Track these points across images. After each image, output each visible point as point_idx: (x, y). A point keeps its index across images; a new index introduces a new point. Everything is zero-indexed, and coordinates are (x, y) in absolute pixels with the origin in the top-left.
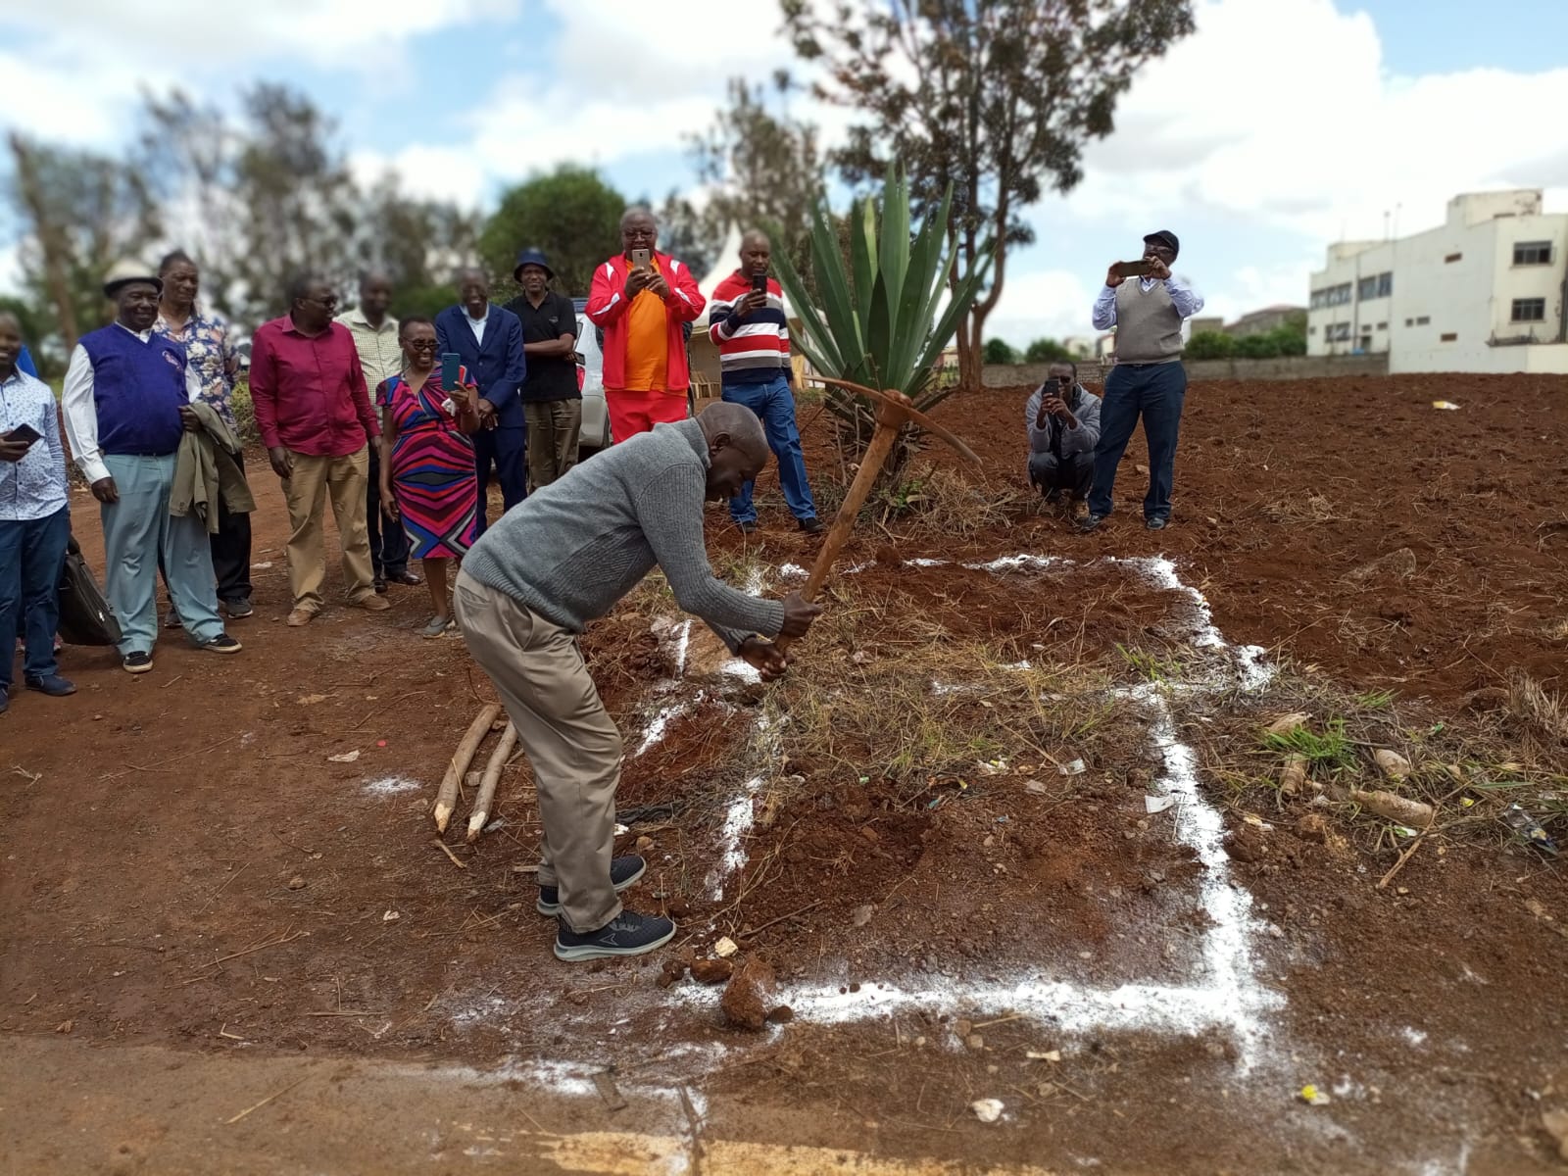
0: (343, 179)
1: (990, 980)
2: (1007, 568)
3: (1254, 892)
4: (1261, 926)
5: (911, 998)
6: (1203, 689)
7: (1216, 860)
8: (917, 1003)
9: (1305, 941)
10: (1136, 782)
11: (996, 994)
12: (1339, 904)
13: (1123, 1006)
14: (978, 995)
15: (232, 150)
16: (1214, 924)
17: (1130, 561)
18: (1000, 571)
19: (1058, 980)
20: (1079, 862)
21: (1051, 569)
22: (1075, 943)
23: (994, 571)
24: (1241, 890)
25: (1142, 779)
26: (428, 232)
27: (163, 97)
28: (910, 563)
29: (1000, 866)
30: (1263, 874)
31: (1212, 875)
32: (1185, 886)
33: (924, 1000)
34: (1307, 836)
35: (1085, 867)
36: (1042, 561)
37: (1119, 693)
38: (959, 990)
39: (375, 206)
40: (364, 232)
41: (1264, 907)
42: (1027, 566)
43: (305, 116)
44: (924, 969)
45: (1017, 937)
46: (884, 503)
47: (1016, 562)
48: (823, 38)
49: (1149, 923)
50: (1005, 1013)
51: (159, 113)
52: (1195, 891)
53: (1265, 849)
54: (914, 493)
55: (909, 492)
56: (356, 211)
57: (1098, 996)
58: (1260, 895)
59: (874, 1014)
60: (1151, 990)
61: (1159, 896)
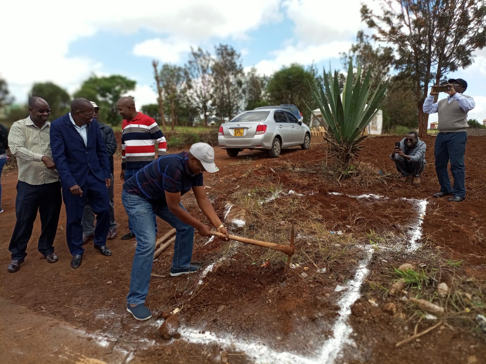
0: (241, 71)
1: (244, 340)
2: (364, 199)
3: (354, 328)
4: (351, 342)
5: (217, 340)
6: (391, 249)
7: (345, 312)
8: (218, 342)
9: (363, 351)
10: (339, 280)
11: (243, 345)
12: (384, 339)
13: (280, 360)
14: (238, 344)
15: (211, 64)
16: (333, 337)
17: (412, 200)
18: (361, 199)
19: (264, 345)
20: (296, 304)
21: (379, 200)
22: (277, 332)
23: (359, 199)
24: (349, 326)
25: (341, 279)
26: (263, 85)
27: (196, 50)
28: (330, 193)
29: (270, 300)
30: (360, 322)
31: (340, 318)
32: (329, 321)
33: (221, 342)
34: (386, 311)
35: (297, 306)
36: (377, 197)
37: (361, 246)
38: (233, 341)
39: (248, 79)
40: (244, 86)
41: (355, 334)
42: (371, 198)
43: (232, 54)
44: (227, 331)
45: (260, 326)
46: (340, 173)
47: (367, 196)
48: (376, 20)
49: (310, 331)
50: (241, 352)
51: (194, 54)
52: (332, 323)
53: (365, 313)
54: (351, 170)
56: (243, 80)
57: (274, 354)
58: (356, 330)
59: (203, 342)
60: (293, 356)
61: (317, 322)
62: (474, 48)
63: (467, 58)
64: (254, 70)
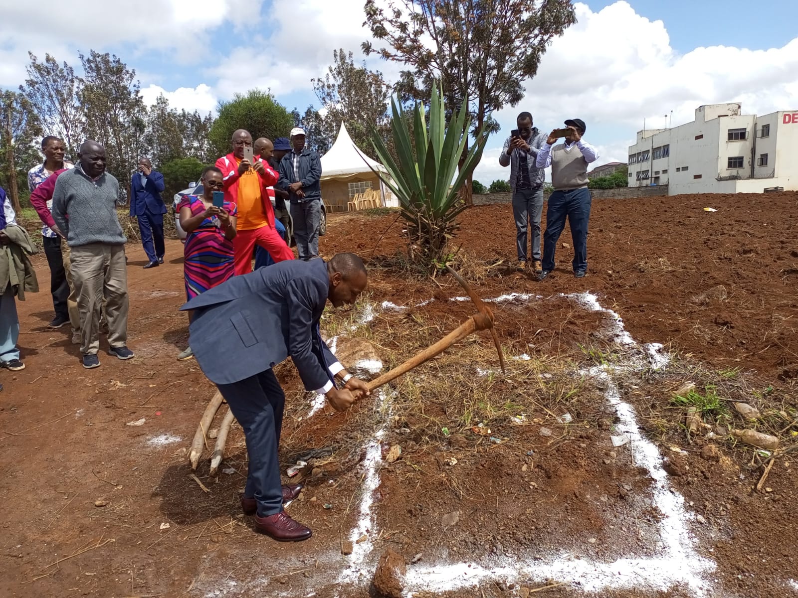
0: (138, 102)
1: (536, 559)
2: (506, 301)
3: (684, 495)
4: (691, 516)
5: (488, 573)
6: (630, 369)
7: (660, 475)
8: (493, 577)
9: (719, 524)
10: (604, 427)
11: (540, 568)
12: (736, 501)
13: (619, 574)
14: (530, 569)
15: (77, 87)
16: (665, 516)
17: (571, 295)
18: (501, 303)
19: (578, 558)
20: (580, 480)
21: (530, 301)
22: (585, 533)
23: (499, 303)
24: (677, 493)
25: (607, 425)
26: (183, 129)
27: (41, 60)
28: (453, 299)
29: (533, 483)
30: (689, 483)
31: (659, 485)
32: (644, 493)
33: (497, 574)
34: (710, 458)
35: (583, 483)
36: (525, 297)
37: (582, 372)
38: (518, 566)
39: (154, 115)
40: (148, 130)
41: (692, 503)
42: (517, 299)
43: (119, 70)
44: (495, 553)
45: (549, 530)
46: (434, 266)
47: (510, 297)
48: (387, 26)
49: (628, 517)
50: (548, 582)
51: (38, 68)
52: (650, 496)
53: (687, 468)
54: (450, 261)
55: (447, 260)
57: (603, 567)
58: (688, 496)
59: (467, 585)
60: (634, 562)
61: (630, 500)
62: (523, 75)
63: (515, 91)
64: (162, 101)
